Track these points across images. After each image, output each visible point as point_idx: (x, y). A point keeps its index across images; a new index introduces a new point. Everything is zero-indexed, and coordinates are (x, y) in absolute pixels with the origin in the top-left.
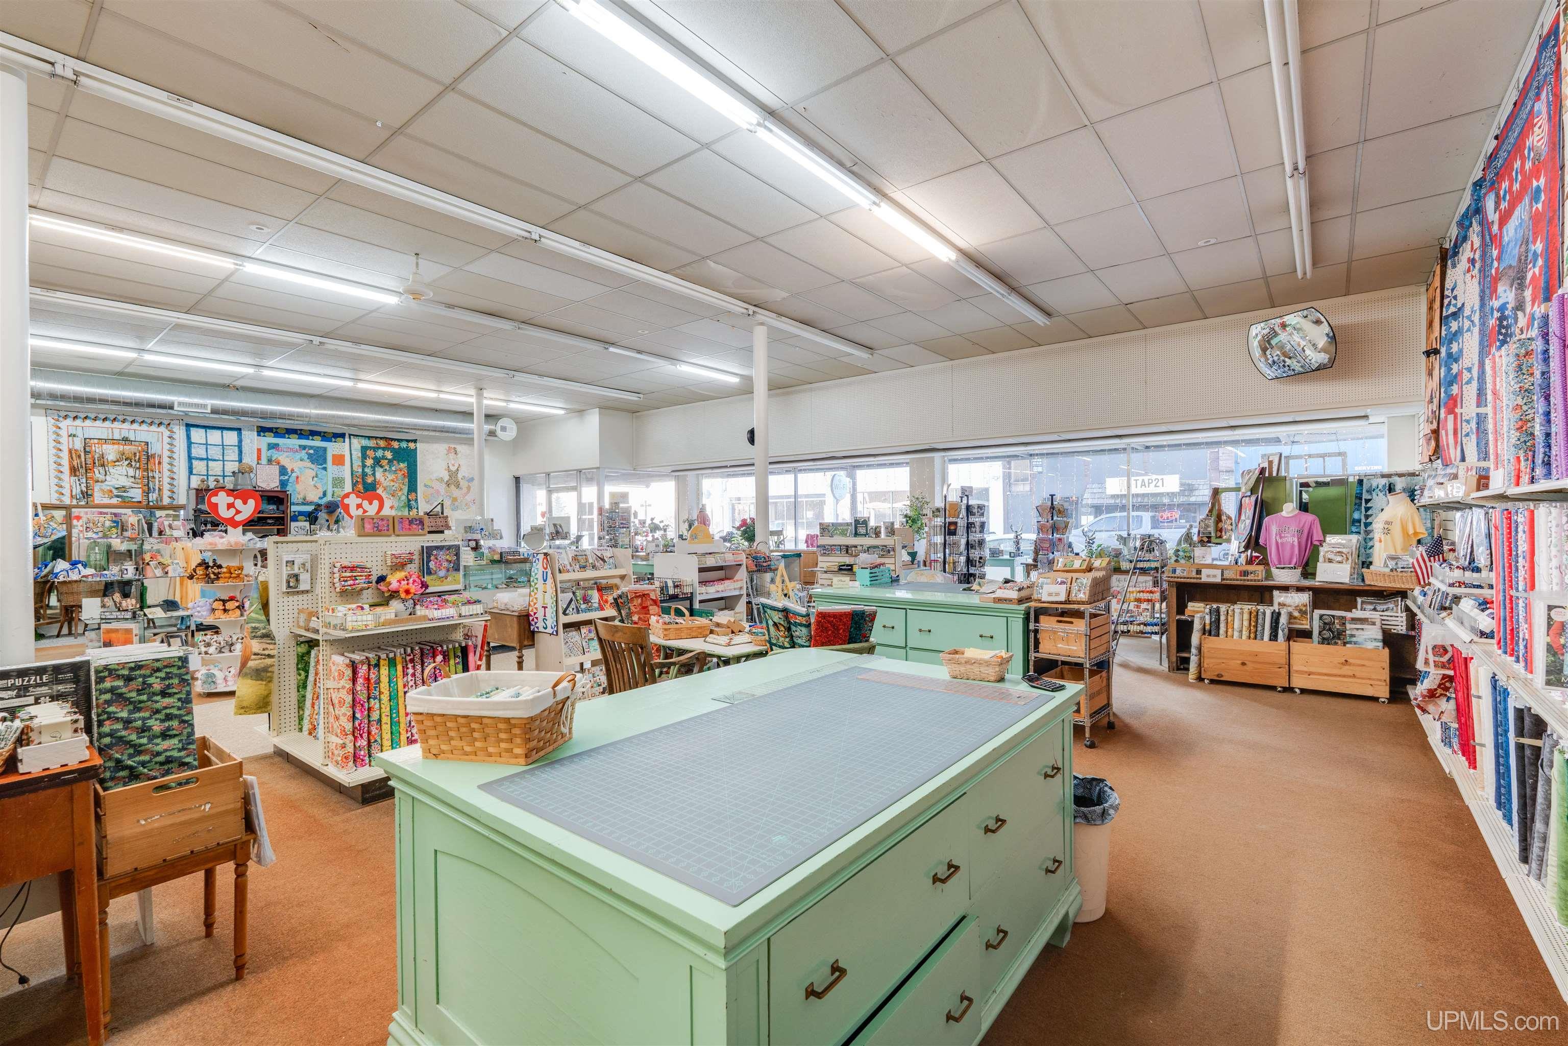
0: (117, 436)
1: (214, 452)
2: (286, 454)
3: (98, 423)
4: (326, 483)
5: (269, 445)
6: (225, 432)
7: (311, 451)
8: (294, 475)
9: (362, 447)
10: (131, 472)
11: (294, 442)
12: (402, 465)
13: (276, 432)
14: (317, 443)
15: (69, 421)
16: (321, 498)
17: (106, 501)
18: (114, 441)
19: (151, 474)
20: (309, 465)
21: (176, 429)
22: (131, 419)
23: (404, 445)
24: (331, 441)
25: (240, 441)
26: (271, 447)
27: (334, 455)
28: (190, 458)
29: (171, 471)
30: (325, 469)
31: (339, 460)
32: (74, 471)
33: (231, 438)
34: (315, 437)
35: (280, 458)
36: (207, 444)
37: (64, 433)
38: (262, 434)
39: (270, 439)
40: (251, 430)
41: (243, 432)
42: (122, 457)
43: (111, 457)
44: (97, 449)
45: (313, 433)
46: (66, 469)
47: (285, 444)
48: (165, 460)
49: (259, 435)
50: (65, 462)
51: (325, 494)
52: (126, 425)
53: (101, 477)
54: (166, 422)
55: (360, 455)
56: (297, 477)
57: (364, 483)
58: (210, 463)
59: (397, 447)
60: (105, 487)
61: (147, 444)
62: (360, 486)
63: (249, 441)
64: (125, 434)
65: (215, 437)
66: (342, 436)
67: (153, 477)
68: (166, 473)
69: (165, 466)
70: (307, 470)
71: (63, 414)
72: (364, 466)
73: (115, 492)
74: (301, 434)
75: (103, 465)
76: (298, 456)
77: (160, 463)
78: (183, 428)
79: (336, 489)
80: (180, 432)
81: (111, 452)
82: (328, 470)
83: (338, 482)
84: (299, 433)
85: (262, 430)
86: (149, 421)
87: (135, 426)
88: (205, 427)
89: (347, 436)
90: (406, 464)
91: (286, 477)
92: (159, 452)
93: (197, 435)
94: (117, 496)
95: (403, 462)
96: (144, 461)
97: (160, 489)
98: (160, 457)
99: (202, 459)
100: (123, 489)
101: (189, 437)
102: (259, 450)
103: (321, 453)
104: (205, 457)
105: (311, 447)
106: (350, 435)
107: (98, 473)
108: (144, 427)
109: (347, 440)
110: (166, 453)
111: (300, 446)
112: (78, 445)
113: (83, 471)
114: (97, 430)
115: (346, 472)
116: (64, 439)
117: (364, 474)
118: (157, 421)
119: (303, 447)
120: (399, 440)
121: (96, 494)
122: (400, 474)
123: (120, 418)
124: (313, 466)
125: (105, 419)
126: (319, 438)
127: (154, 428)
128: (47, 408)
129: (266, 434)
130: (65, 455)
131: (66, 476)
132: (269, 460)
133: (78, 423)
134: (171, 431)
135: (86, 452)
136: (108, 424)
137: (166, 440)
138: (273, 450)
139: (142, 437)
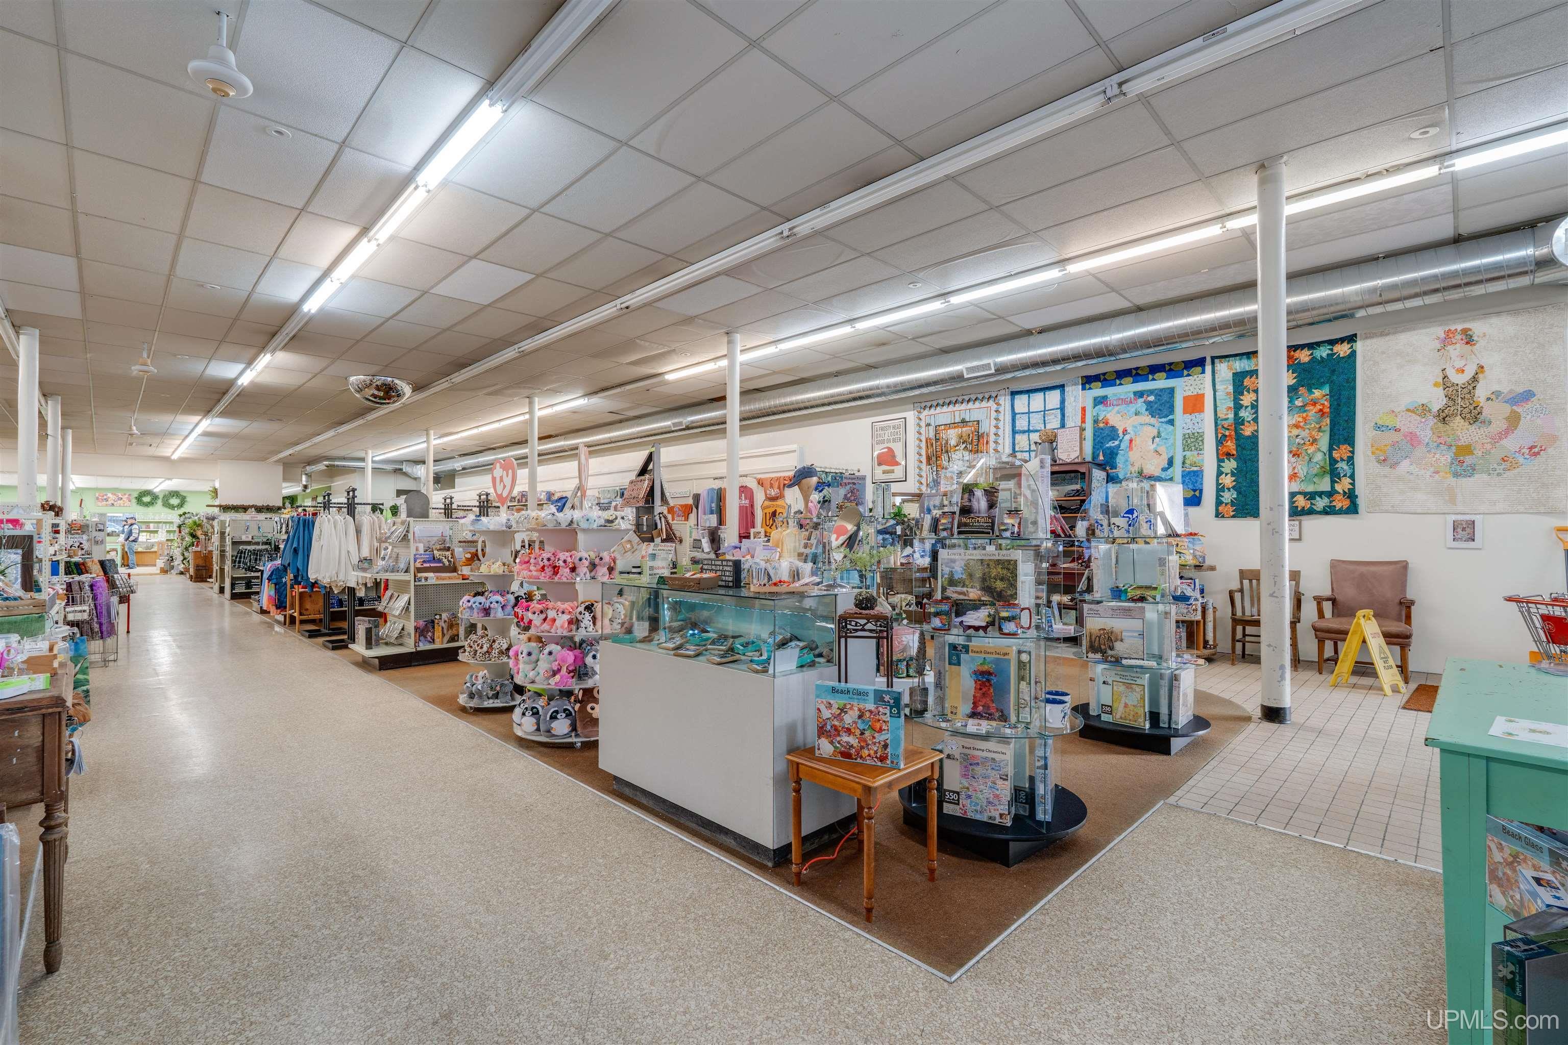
0: (957, 419)
1: (1037, 422)
2: (1117, 408)
3: (945, 408)
4: (1174, 444)
5: (1095, 399)
6: (1047, 394)
7: (1152, 398)
8: (1127, 437)
9: (1235, 374)
10: (967, 456)
11: (1128, 388)
12: (1317, 393)
13: (1105, 379)
14: (1161, 382)
15: (926, 412)
16: (1164, 470)
18: (953, 425)
20: (1148, 419)
21: (1002, 400)
22: (967, 398)
23: (1323, 352)
24: (1182, 376)
25: (1063, 401)
26: (1097, 402)
27: (1186, 398)
28: (1014, 432)
30: (1171, 422)
31: (1194, 404)
32: (929, 459)
33: (1054, 397)
34: (1157, 375)
35: (1108, 416)
36: (1029, 413)
37: (923, 424)
38: (1087, 386)
39: (1098, 391)
40: (1076, 384)
41: (1067, 389)
42: (962, 440)
43: (953, 442)
44: (943, 435)
45: (1154, 369)
46: (924, 459)
47: (1114, 395)
48: (992, 438)
49: (1083, 388)
50: (923, 452)
51: (1171, 462)
52: (964, 406)
53: (945, 463)
54: (994, 395)
55: (1231, 389)
56: (1131, 441)
57: (1239, 436)
58: (1032, 436)
59: (1307, 359)
60: (948, 473)
61: (978, 422)
62: (1231, 445)
63: (1072, 399)
64: (963, 415)
65: (1037, 401)
66: (1201, 362)
70: (1145, 428)
71: (923, 405)
72: (1238, 407)
74: (1137, 374)
75: (947, 452)
76: (1132, 408)
77: (987, 442)
78: (1008, 398)
79: (1188, 453)
80: (1005, 401)
81: (953, 437)
82: (1177, 423)
83: (1193, 441)
84: (1135, 374)
85: (1088, 381)
86: (981, 396)
87: (971, 405)
88: (1028, 392)
89: (1208, 360)
90: (1326, 390)
91: (1117, 443)
92: (987, 430)
93: (1021, 403)
95: (1320, 386)
96: (975, 442)
98: (988, 435)
99: (1024, 432)
101: (1013, 407)
102: (1084, 410)
103: (1165, 398)
104: (1026, 429)
105: (1151, 392)
106: (1213, 359)
107: (944, 460)
108: (977, 404)
109: (1208, 368)
110: (993, 430)
111: (1135, 393)
112: (932, 435)
113: (934, 459)
114: (943, 415)
115: (1206, 424)
116: (923, 430)
117: (1239, 422)
118: (987, 395)
119: (1140, 394)
120: (1311, 346)
121: (942, 482)
122: (1312, 412)
124: (1153, 421)
125: (949, 404)
126: (1164, 375)
127: (984, 404)
128: (915, 400)
129: (1092, 386)
130: (923, 445)
131: (924, 466)
132: (1096, 422)
133: (932, 411)
134: (998, 404)
135: (937, 440)
136: (951, 407)
137: (994, 414)
138: (1100, 407)
139: (974, 417)
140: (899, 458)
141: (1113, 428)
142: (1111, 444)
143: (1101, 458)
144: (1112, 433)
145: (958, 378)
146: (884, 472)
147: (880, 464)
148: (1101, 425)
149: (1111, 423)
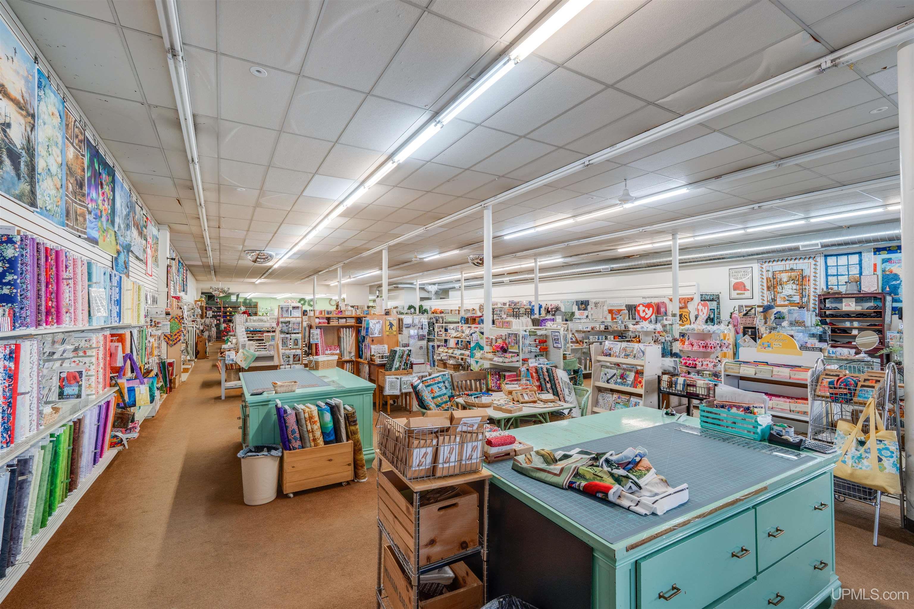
0: (788, 268)
1: (843, 270)
2: (898, 264)
3: (779, 263)
5: (883, 259)
6: (850, 256)
10: (794, 287)
13: (890, 250)
15: (767, 264)
17: (783, 303)
18: (786, 271)
19: (804, 287)
21: (818, 259)
22: (794, 258)
25: (861, 261)
26: (884, 261)
28: (827, 275)
29: (815, 284)
32: (768, 288)
33: (854, 259)
35: (892, 268)
36: (837, 266)
37: (764, 270)
38: (877, 253)
39: (885, 255)
40: (869, 252)
41: (863, 254)
42: (791, 279)
43: (785, 280)
44: (778, 276)
46: (765, 288)
47: (896, 258)
48: (812, 278)
49: (875, 254)
50: (765, 284)
52: (792, 262)
53: (780, 290)
54: (812, 256)
58: (839, 277)
60: (782, 295)
61: (802, 270)
63: (867, 260)
64: (791, 266)
65: (843, 260)
67: (805, 289)
68: (812, 286)
69: (812, 282)
71: (764, 261)
73: (787, 298)
75: (781, 284)
77: (809, 280)
78: (823, 258)
80: (821, 260)
81: (785, 277)
85: (877, 250)
86: (804, 257)
87: (797, 261)
88: (837, 255)
91: (898, 282)
92: (808, 274)
93: (831, 261)
94: (788, 300)
96: (800, 280)
97: (809, 296)
98: (809, 276)
99: (834, 275)
100: (790, 296)
101: (826, 263)
102: (875, 265)
104: (836, 274)
107: (779, 289)
108: (801, 261)
110: (813, 274)
112: (770, 275)
113: (772, 288)
114: (778, 266)
116: (764, 274)
118: (808, 257)
121: (778, 300)
123: (789, 258)
125: (782, 260)
127: (806, 261)
128: (758, 259)
129: (881, 253)
130: (765, 281)
131: (765, 291)
132: (884, 271)
133: (771, 264)
134: (816, 261)
135: (774, 278)
136: (783, 262)
137: (813, 266)
138: (887, 263)
139: (800, 267)
140: (748, 286)
141: (896, 275)
142: (894, 283)
143: (888, 289)
144: (896, 277)
145: (797, 249)
146: (738, 294)
147: (735, 289)
148: (888, 273)
149: (895, 271)
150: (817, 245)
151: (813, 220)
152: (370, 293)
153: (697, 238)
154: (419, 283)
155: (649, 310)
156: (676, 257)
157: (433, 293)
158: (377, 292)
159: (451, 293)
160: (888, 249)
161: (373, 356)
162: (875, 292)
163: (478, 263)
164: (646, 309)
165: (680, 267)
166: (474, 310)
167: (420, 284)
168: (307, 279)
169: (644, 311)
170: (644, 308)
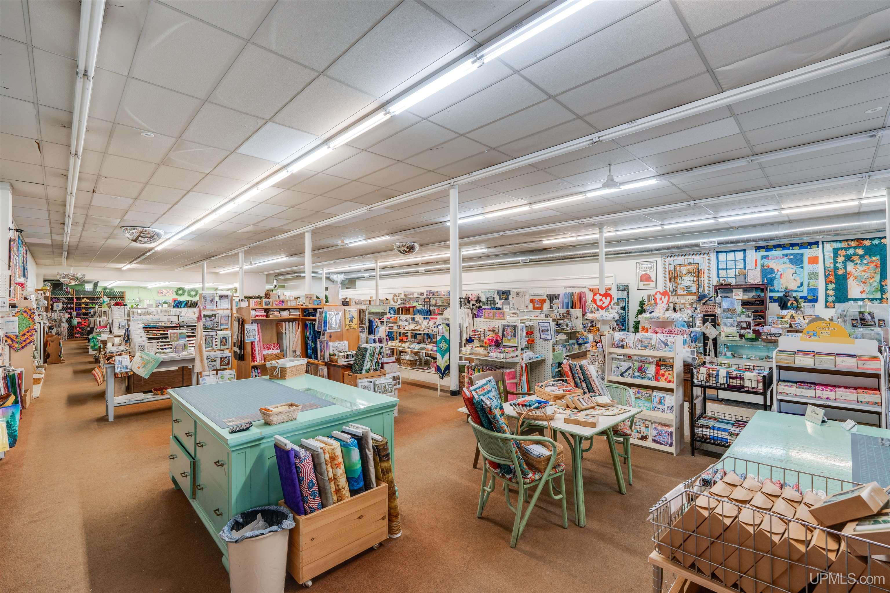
0: (686, 263)
1: (731, 265)
2: (773, 261)
3: (679, 257)
4: (803, 277)
5: (762, 256)
6: (736, 253)
7: (792, 257)
8: (779, 273)
9: (834, 249)
10: (692, 279)
11: (779, 252)
12: (874, 258)
13: (767, 248)
14: (796, 251)
15: (669, 258)
16: (798, 287)
17: (682, 293)
18: (685, 265)
19: (700, 279)
20: (790, 265)
21: (711, 255)
22: (692, 253)
23: (877, 242)
24: (807, 248)
25: (745, 257)
26: (763, 257)
27: (809, 258)
28: (718, 269)
29: (709, 277)
30: (802, 268)
31: (814, 260)
32: (670, 280)
33: (740, 255)
34: (794, 248)
35: (769, 264)
36: (726, 261)
37: (667, 264)
38: (758, 251)
39: (763, 253)
40: (752, 250)
41: (747, 251)
42: (689, 272)
43: (684, 272)
44: (679, 269)
45: (793, 245)
46: (668, 279)
47: (773, 255)
48: (706, 271)
49: (756, 251)
50: (667, 276)
51: (802, 284)
52: (690, 257)
53: (680, 282)
54: (707, 252)
55: (832, 255)
56: (781, 275)
57: (836, 275)
58: (728, 271)
59: (869, 244)
60: (682, 286)
61: (698, 264)
62: (832, 278)
63: (750, 256)
64: (689, 261)
65: (731, 256)
66: (817, 243)
67: (701, 280)
68: (707, 278)
69: (706, 275)
70: (789, 270)
71: (667, 255)
72: (835, 262)
73: (686, 288)
74: (784, 247)
75: (681, 277)
76: (782, 261)
77: (704, 273)
78: (715, 254)
79: (811, 281)
80: (713, 256)
81: (684, 270)
82: (805, 268)
83: (813, 276)
84: (783, 247)
85: (758, 249)
86: (699, 253)
87: (694, 256)
88: (726, 252)
89: (820, 243)
90: (878, 257)
91: (774, 275)
92: (703, 268)
93: (722, 256)
94: (686, 290)
95: (875, 255)
96: (697, 273)
97: (704, 286)
98: (704, 270)
99: (724, 269)
100: (688, 287)
101: (717, 258)
102: (756, 261)
103: (799, 257)
104: (725, 268)
105: (791, 255)
106: (823, 242)
107: (679, 280)
108: (698, 256)
109: (820, 246)
110: (707, 268)
111: (783, 255)
112: (672, 268)
113: (673, 280)
114: (678, 260)
115: (820, 268)
116: (667, 267)
117: (836, 269)
118: (703, 253)
119: (786, 255)
120: (870, 239)
121: (678, 290)
122: (872, 266)
123: (688, 253)
124: (792, 267)
125: (682, 255)
126: (798, 247)
127: (702, 256)
128: (661, 254)
129: (761, 250)
130: (667, 273)
131: (668, 282)
132: (763, 266)
133: (672, 258)
134: (709, 257)
135: (675, 271)
136: (683, 257)
137: (707, 261)
138: (765, 260)
139: (696, 261)
140: (653, 278)
141: (772, 269)
142: (771, 276)
143: (766, 281)
144: (772, 271)
145: (697, 245)
146: (644, 285)
147: (641, 281)
148: (766, 268)
149: (771, 267)
150: (714, 242)
151: (721, 220)
152: (267, 282)
153: (619, 233)
154: (325, 271)
155: (606, 299)
156: (603, 250)
157: (339, 282)
158: (275, 281)
159: (358, 283)
160: (783, 246)
161: (334, 355)
162: (759, 283)
163: (404, 250)
164: (604, 298)
165: (606, 258)
166: (387, 300)
167: (326, 273)
168: (194, 265)
169: (601, 300)
170: (601, 297)
